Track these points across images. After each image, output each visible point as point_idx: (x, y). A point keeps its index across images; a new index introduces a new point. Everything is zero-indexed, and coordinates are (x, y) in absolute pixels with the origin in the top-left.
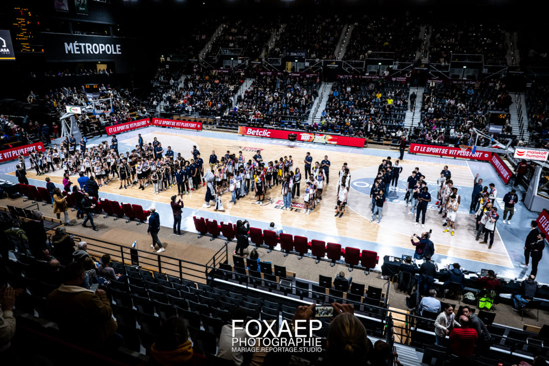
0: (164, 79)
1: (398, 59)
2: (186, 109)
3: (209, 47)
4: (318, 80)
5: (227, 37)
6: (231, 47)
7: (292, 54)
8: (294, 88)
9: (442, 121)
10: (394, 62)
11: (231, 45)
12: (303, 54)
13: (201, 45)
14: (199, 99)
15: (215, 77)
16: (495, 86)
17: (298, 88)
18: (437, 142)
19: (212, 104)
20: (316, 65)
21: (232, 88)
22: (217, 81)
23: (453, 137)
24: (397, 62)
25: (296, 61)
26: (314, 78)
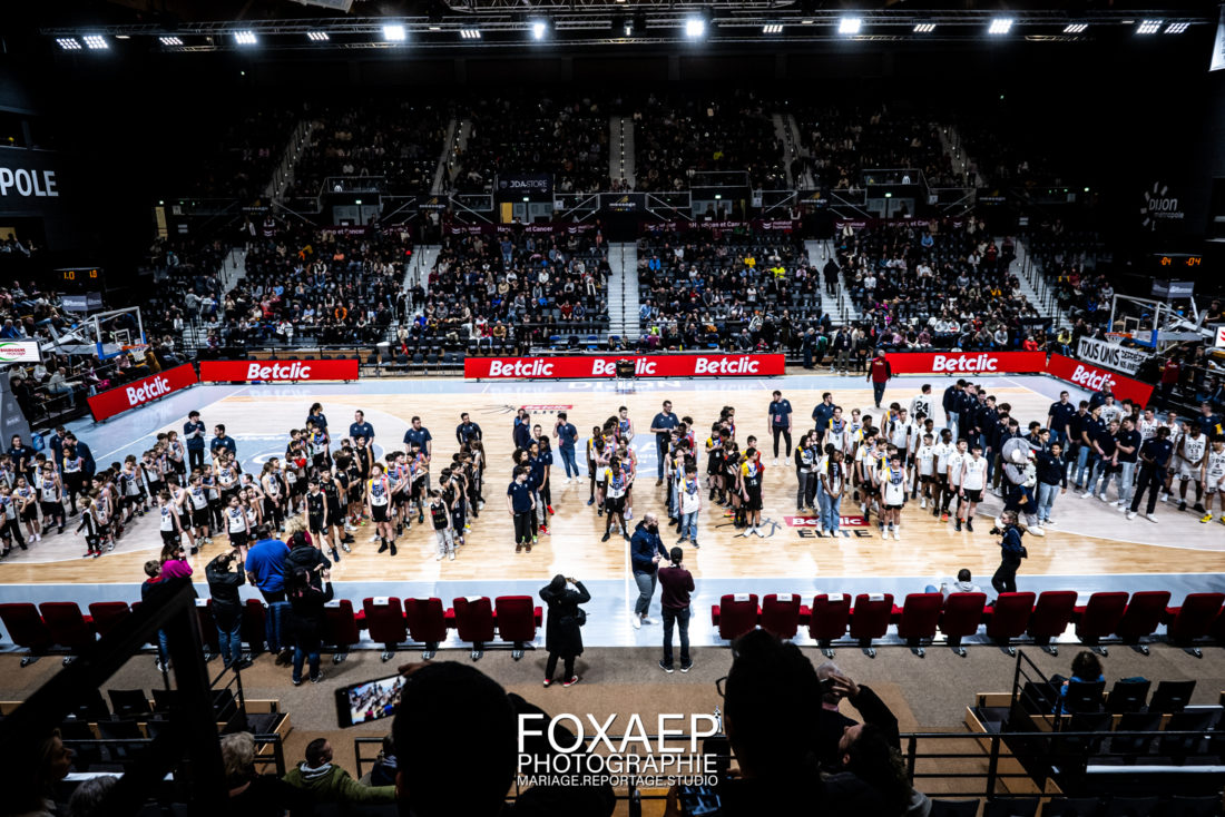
0: (182, 262)
1: (760, 184)
2: (280, 332)
3: (284, 178)
4: (599, 239)
5: (330, 152)
6: (348, 174)
7: (515, 184)
8: (548, 259)
9: (902, 303)
10: (753, 192)
11: (349, 169)
12: (542, 183)
13: (264, 174)
14: (306, 302)
15: (332, 249)
16: (966, 225)
17: (560, 257)
18: (918, 346)
19: (350, 314)
20: (583, 207)
21: (390, 269)
22: (340, 257)
23: (943, 333)
24: (760, 191)
25: (526, 199)
26: (590, 234)
